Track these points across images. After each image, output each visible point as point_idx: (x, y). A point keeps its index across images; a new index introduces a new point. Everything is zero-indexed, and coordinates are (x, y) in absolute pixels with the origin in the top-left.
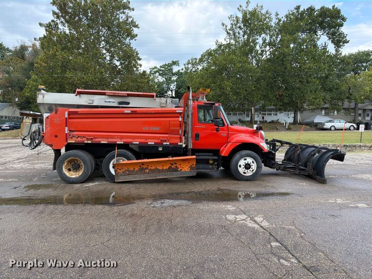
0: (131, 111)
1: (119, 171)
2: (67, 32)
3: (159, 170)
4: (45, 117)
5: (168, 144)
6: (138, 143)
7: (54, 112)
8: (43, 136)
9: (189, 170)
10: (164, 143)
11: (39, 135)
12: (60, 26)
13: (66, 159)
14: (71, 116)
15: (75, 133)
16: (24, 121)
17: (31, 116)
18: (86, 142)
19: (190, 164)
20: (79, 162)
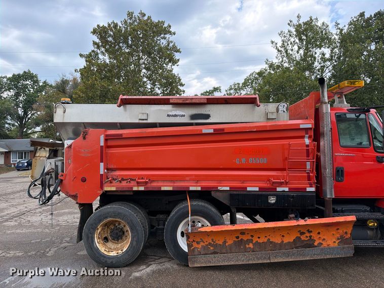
0: (215, 130)
1: (195, 245)
2: (108, 61)
3: (275, 244)
4: (66, 146)
5: (287, 189)
6: (228, 188)
7: (80, 138)
8: (62, 181)
9: (336, 244)
10: (279, 189)
11: (57, 177)
12: (101, 56)
13: (100, 221)
14: (110, 143)
15: (117, 173)
16: (37, 155)
17: (47, 147)
18: (135, 189)
19: (341, 231)
20: (122, 225)
